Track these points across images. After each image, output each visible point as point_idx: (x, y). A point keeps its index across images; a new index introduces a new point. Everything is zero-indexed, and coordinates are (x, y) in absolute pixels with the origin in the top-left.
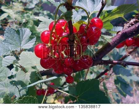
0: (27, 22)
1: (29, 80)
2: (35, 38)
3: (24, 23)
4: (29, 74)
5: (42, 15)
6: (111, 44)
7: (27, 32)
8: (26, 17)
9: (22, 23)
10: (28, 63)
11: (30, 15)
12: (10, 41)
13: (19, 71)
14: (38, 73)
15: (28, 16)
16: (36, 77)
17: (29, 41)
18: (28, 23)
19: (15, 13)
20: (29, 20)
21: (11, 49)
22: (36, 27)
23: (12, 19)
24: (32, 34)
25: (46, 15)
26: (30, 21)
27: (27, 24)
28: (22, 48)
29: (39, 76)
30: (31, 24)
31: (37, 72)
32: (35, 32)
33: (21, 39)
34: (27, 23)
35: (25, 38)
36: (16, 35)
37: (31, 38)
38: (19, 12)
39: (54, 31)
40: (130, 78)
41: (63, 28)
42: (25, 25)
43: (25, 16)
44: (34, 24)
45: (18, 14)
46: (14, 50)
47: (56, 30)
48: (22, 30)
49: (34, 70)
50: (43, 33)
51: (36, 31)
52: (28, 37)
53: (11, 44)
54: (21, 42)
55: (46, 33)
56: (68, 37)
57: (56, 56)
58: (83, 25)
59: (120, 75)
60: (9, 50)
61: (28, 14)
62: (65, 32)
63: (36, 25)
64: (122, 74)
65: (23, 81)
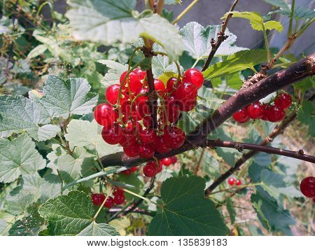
0: (82, 64)
1: (80, 173)
2: (98, 96)
3: (77, 67)
4: (80, 161)
5: (116, 53)
6: (220, 112)
7: (83, 85)
8: (81, 55)
9: (74, 67)
10: (81, 139)
11: (89, 51)
12: (53, 99)
13: (63, 155)
14: (97, 161)
15: (86, 54)
16: (92, 167)
17: (86, 101)
18: (86, 68)
19: (59, 46)
20: (87, 60)
21: (51, 114)
22: (100, 75)
23: (53, 57)
24: (92, 90)
25: (123, 52)
26: (90, 62)
27: (82, 70)
28: (72, 113)
29: (99, 166)
30: (91, 70)
31: (95, 159)
32: (97, 86)
33: (72, 97)
34: (82, 66)
35: (79, 95)
36: (63, 88)
37: (89, 97)
38: (68, 44)
39: (127, 86)
40: (282, 190)
41: (142, 81)
42: (77, 71)
43: (80, 53)
44: (97, 70)
45: (66, 47)
46: (58, 116)
47: (129, 83)
48: (75, 81)
49: (90, 156)
50: (110, 88)
51: (100, 84)
52: (85, 95)
53: (53, 104)
54: (71, 102)
55: (114, 88)
56: (146, 96)
57: (127, 125)
58: (174, 79)
59: (262, 183)
60: (48, 116)
61: (86, 48)
62: (144, 89)
63: (100, 73)
64: (265, 182)
65: (69, 172)
